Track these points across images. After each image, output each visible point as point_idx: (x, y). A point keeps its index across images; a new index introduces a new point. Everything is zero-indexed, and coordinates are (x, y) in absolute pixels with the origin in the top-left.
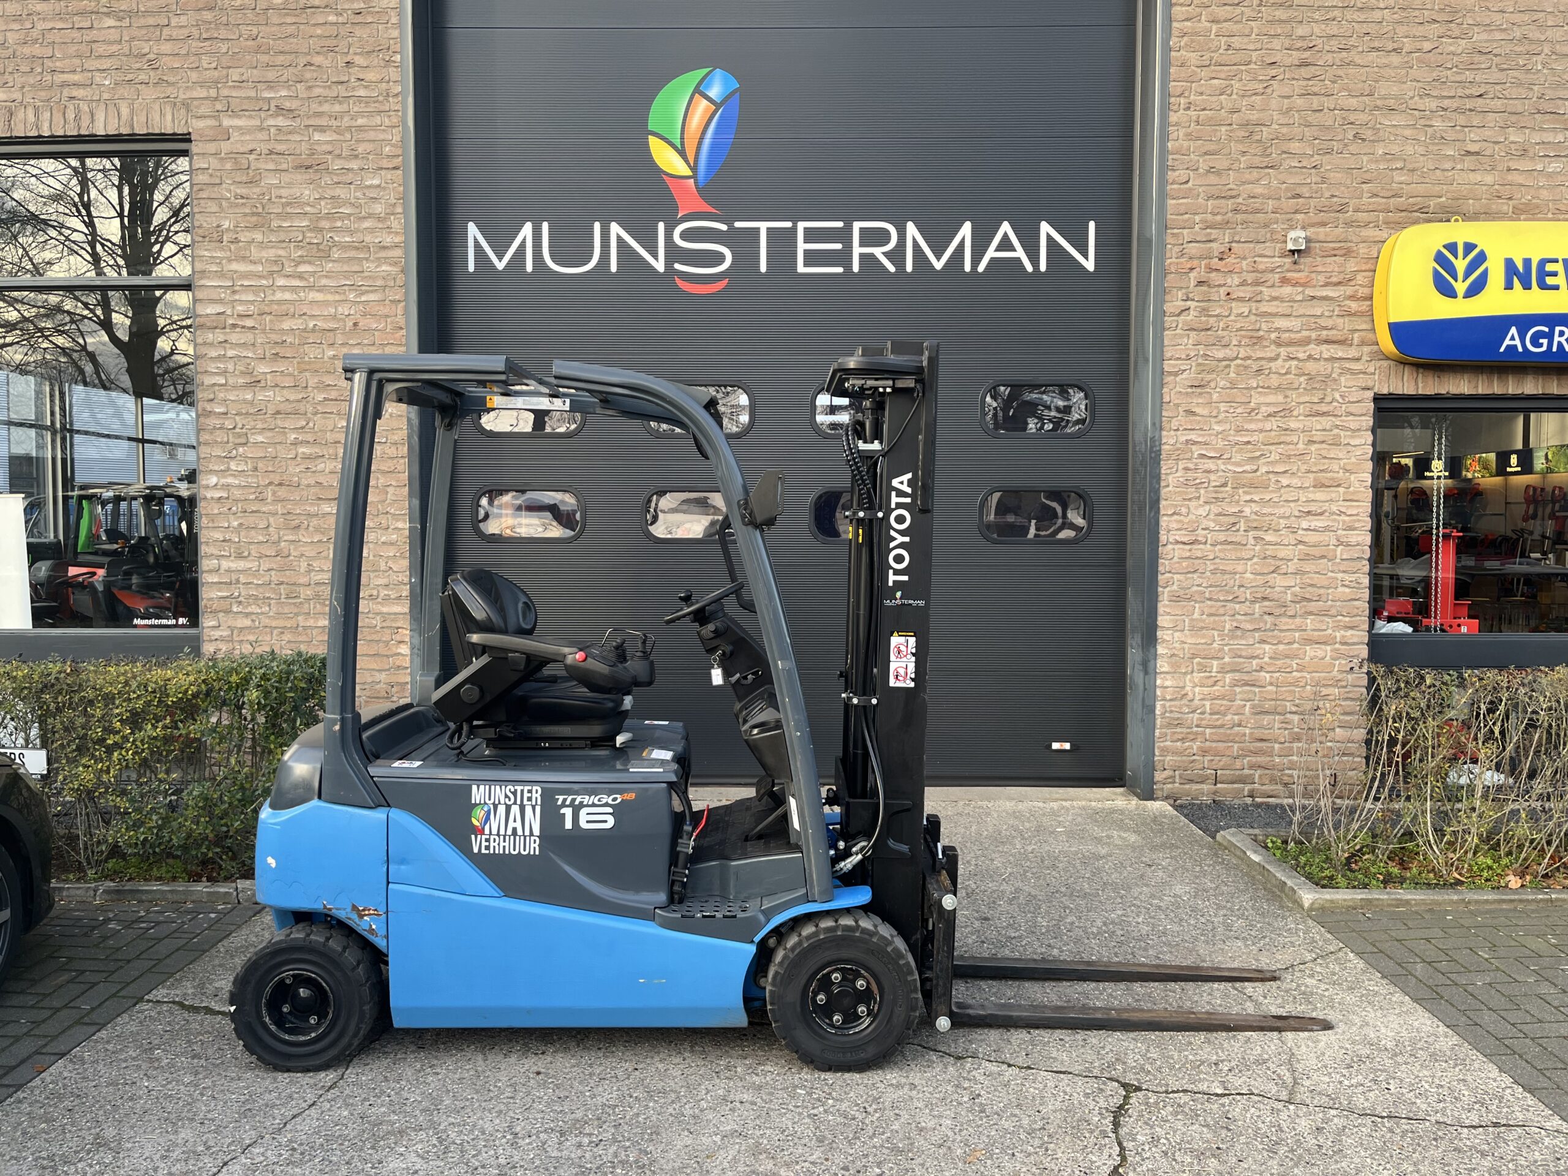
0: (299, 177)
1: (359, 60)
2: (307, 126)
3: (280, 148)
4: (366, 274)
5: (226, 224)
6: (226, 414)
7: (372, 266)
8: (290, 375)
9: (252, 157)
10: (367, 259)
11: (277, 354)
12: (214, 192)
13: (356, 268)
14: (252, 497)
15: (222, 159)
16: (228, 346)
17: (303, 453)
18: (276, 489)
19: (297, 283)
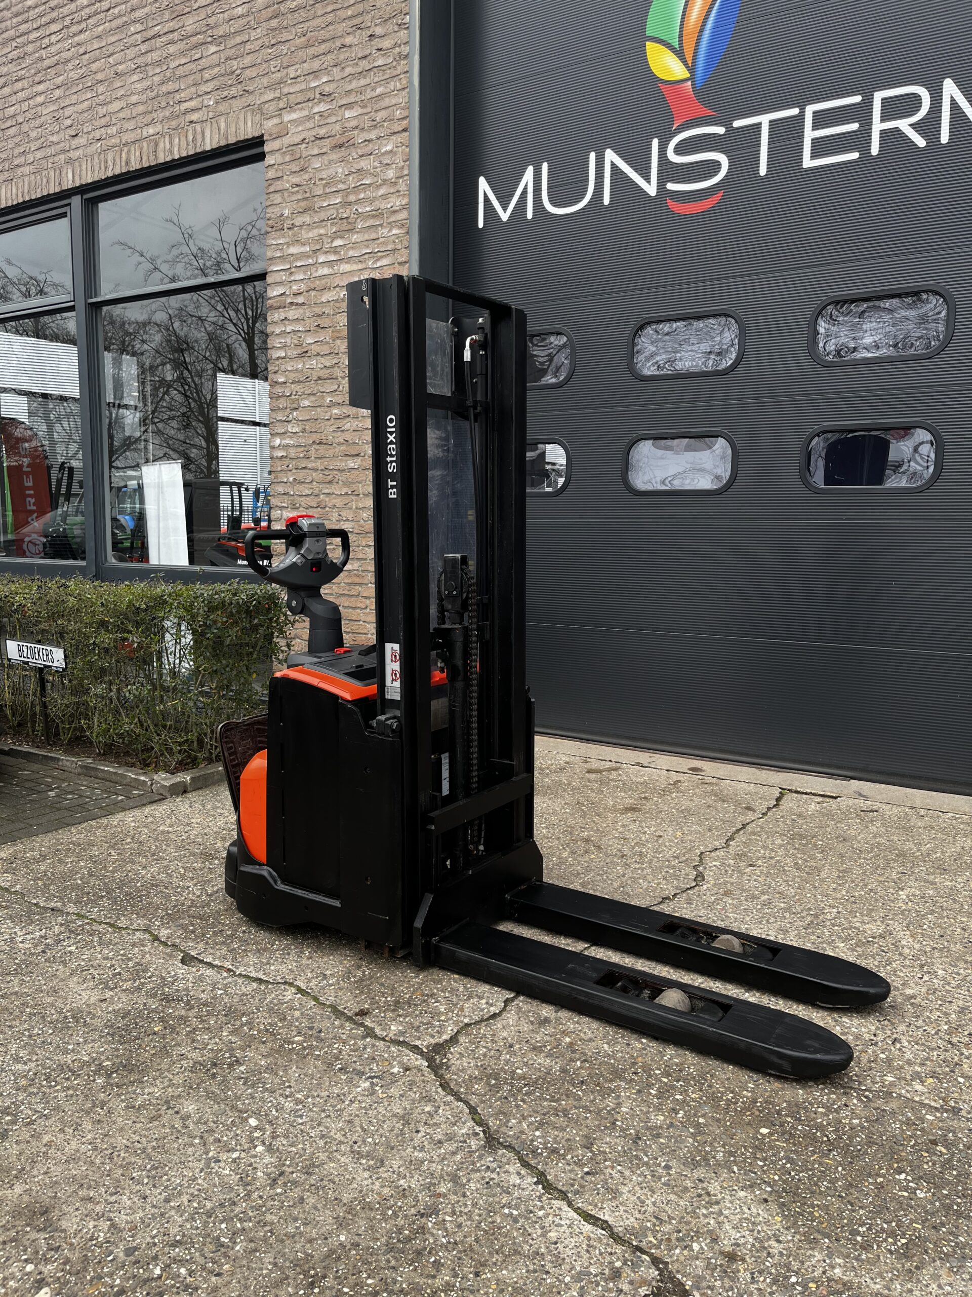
0: (334, 156)
1: (379, 31)
2: (340, 107)
3: (322, 132)
4: (381, 240)
5: (286, 212)
6: (285, 383)
7: (385, 231)
8: (327, 343)
9: (304, 145)
10: (381, 225)
11: (318, 326)
12: (278, 185)
13: (374, 236)
14: (302, 455)
15: (285, 152)
16: (287, 322)
17: (335, 414)
18: (317, 447)
19: (332, 257)
